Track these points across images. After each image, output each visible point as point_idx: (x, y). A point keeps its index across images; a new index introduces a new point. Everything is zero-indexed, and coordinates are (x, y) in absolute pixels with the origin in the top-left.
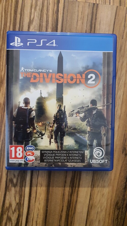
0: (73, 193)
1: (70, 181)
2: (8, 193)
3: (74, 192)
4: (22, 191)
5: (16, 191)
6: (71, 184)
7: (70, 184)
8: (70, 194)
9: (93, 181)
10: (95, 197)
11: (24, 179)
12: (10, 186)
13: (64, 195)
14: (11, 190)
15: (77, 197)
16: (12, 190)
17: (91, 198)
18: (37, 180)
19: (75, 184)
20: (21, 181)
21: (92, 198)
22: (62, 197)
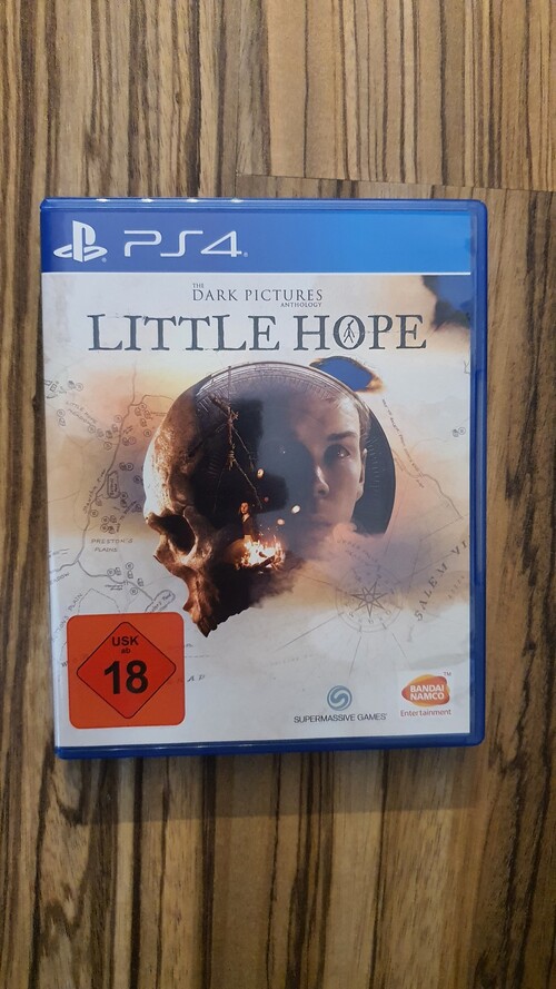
0: (306, 937)
1: (289, 891)
2: (44, 961)
3: (310, 932)
4: (103, 947)
5: (76, 952)
6: (296, 901)
7: (292, 902)
8: (292, 942)
9: (382, 883)
10: (393, 946)
11: (108, 899)
12: (53, 931)
13: (268, 948)
14: (56, 949)
15: (323, 951)
16: (61, 947)
17: (378, 949)
18: (158, 901)
19: (310, 902)
20: (94, 911)
21: (383, 948)
22: (264, 957)
